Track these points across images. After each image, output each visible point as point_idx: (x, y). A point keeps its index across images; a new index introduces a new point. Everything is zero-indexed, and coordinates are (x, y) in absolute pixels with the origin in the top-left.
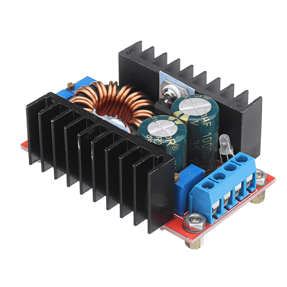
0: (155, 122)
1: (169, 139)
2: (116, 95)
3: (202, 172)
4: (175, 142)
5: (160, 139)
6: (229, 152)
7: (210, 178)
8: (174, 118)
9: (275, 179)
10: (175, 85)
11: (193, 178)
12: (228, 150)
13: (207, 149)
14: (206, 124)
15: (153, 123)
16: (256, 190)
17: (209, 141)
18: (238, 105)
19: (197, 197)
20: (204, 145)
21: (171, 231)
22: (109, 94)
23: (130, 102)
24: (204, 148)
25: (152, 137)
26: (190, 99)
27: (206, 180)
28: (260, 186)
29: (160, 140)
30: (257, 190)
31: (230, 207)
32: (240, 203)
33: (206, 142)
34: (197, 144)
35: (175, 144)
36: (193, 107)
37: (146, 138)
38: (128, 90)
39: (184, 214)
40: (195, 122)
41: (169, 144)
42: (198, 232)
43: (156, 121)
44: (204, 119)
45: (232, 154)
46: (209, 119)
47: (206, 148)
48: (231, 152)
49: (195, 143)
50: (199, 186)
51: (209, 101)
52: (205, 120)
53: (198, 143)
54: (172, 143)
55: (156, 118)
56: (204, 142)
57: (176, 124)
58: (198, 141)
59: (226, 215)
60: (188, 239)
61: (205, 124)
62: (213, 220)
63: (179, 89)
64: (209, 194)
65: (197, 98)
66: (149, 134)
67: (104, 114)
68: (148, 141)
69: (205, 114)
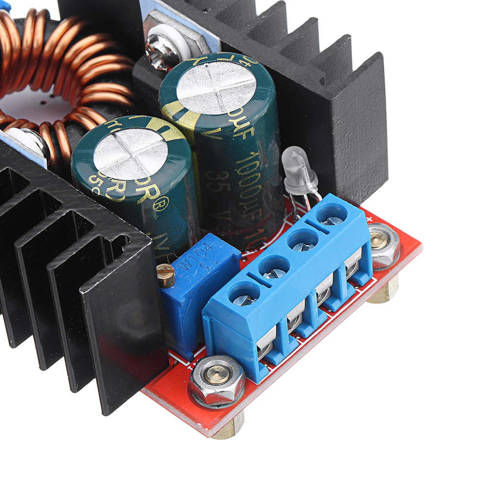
0: (115, 136)
1: (143, 186)
2: (44, 44)
3: (234, 256)
4: (158, 193)
5: (121, 187)
6: (307, 187)
7: (252, 272)
8: (162, 123)
9: (420, 246)
10: (176, 25)
11: (210, 274)
12: (305, 183)
13: (251, 189)
14: (242, 133)
15: (110, 138)
16: (373, 278)
17: (252, 170)
18: (323, 78)
19: (221, 321)
20: (241, 181)
21: (162, 403)
22: (27, 43)
23: (77, 61)
24: (244, 186)
25: (102, 182)
26: (206, 66)
27: (241, 278)
28: (384, 268)
29: (120, 191)
30: (376, 280)
31: (307, 331)
32: (332, 318)
33: (246, 173)
34: (223, 179)
35: (159, 197)
36: (212, 90)
37: (87, 184)
38: (74, 30)
39: (195, 356)
40: (212, 132)
41: (145, 197)
42: (225, 407)
43: (117, 134)
44: (235, 124)
45: (315, 191)
46: (248, 123)
47: (247, 185)
48: (312, 187)
49: (219, 177)
50: (222, 296)
51: (253, 69)
52: (238, 126)
53: (227, 177)
54: (150, 195)
55: (117, 123)
56: (240, 174)
57: (164, 140)
58: (226, 173)
59: (296, 354)
60: (199, 426)
61: (238, 135)
62: (261, 372)
63: (183, 36)
64: (245, 319)
65: (222, 63)
66: (96, 170)
67: (22, 85)
68: (92, 190)
69: (239, 110)
